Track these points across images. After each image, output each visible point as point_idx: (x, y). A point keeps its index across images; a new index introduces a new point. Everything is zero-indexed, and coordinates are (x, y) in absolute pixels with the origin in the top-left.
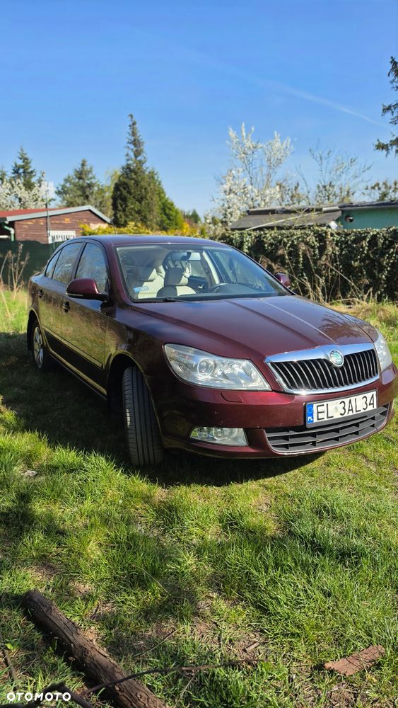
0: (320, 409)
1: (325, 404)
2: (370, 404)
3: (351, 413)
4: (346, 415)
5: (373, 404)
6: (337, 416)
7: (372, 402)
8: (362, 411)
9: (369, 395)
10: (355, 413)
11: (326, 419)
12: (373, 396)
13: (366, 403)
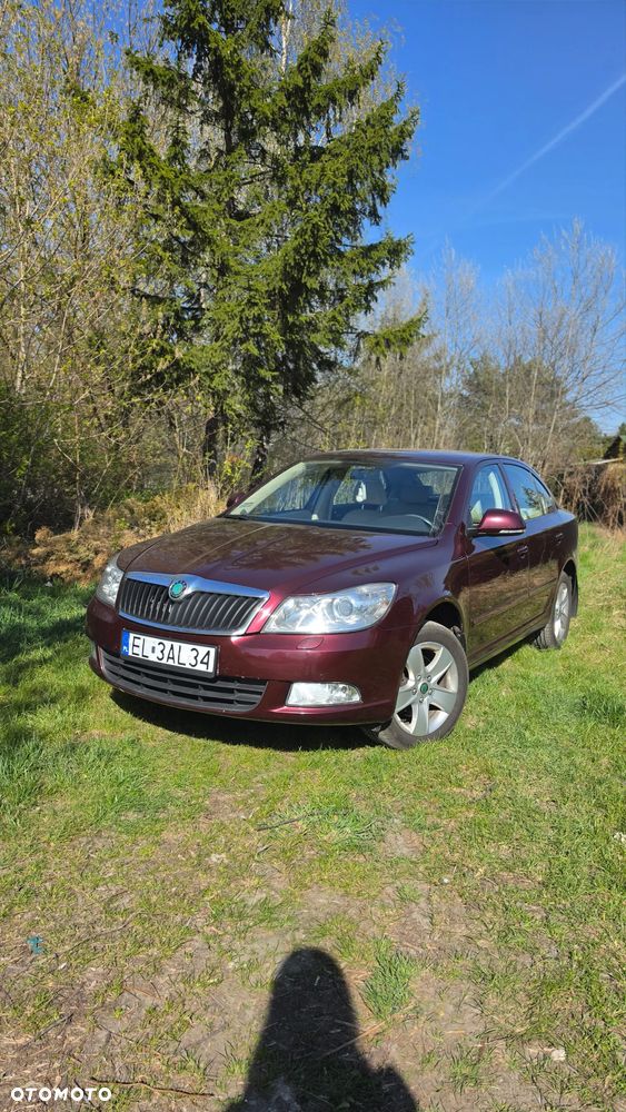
0: (137, 642)
1: (142, 637)
2: (202, 662)
3: (170, 662)
4: (164, 661)
5: (207, 664)
6: (153, 658)
7: (205, 660)
8: (188, 666)
9: (203, 650)
10: (176, 664)
11: (140, 656)
12: (208, 653)
13: (196, 658)
